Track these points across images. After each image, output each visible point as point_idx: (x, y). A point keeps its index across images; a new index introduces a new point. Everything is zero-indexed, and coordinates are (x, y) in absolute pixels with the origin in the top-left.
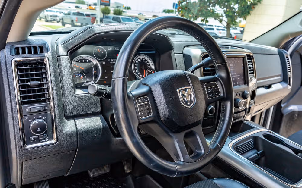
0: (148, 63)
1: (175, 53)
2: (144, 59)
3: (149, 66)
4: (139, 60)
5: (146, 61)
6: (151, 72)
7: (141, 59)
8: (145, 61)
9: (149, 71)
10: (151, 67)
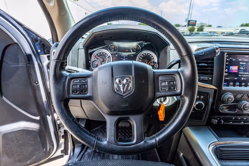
0: (152, 58)
1: (171, 49)
2: (149, 54)
3: (153, 60)
4: (144, 55)
5: (151, 56)
6: (153, 64)
7: (147, 54)
8: (149, 55)
9: (152, 64)
10: (155, 61)
